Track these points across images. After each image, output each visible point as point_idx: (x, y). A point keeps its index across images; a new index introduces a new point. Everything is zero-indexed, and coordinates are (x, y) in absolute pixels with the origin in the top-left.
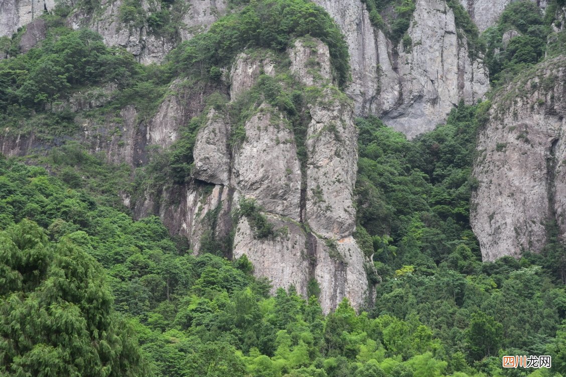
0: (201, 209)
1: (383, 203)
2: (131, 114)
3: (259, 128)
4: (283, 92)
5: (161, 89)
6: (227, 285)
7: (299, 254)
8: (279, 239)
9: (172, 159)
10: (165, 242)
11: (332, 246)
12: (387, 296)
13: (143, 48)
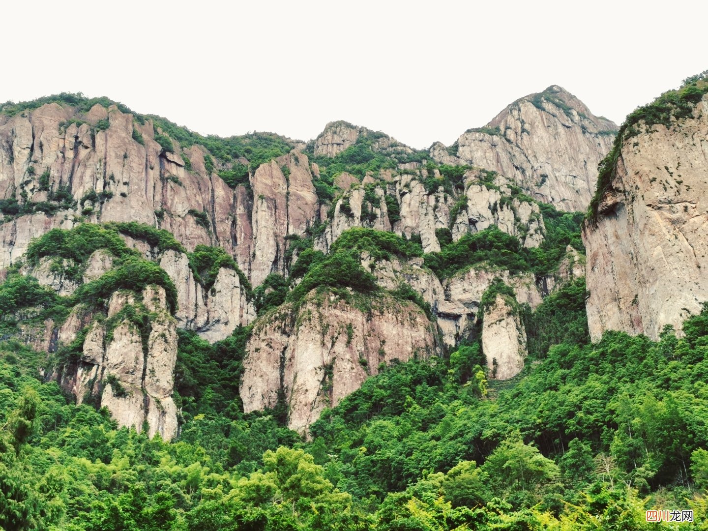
0: (85, 379)
1: (192, 379)
2: (50, 323)
3: (121, 334)
4: (137, 313)
5: (69, 309)
6: (90, 422)
7: (139, 406)
8: (128, 397)
9: (71, 349)
10: (59, 397)
11: (158, 402)
12: (187, 431)
13: (61, 286)
